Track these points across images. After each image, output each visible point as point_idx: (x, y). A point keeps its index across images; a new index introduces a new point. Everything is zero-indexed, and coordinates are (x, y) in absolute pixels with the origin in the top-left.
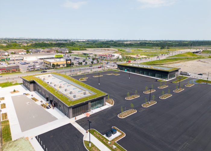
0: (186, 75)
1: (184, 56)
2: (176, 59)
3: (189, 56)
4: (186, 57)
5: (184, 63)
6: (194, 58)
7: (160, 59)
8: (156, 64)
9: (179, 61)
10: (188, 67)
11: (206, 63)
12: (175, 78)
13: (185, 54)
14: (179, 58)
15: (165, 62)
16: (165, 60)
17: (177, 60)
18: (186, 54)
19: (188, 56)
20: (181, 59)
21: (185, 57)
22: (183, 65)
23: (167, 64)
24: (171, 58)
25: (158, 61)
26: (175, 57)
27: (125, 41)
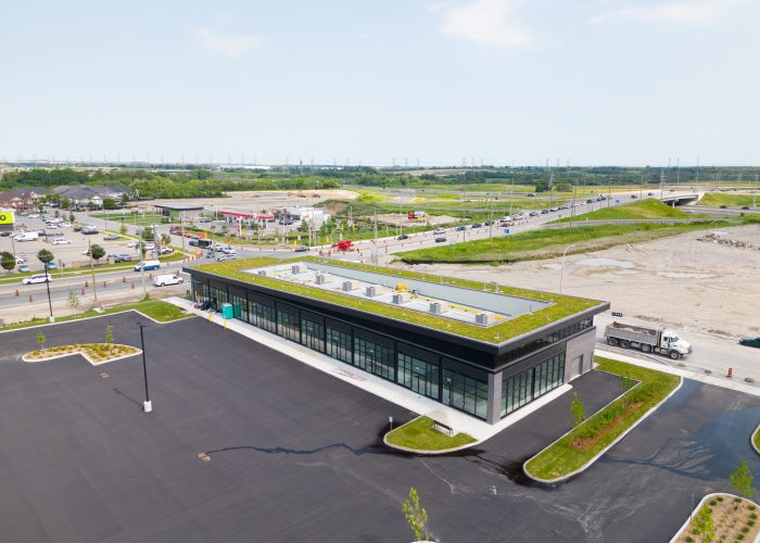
0: (652, 350)
1: (627, 215)
2: (591, 232)
3: (651, 216)
4: (640, 221)
5: (633, 253)
6: (676, 224)
7: (511, 233)
8: (479, 257)
9: (606, 240)
10: (654, 273)
11: (747, 251)
12: (566, 388)
13: (632, 208)
14: (605, 227)
15: (533, 249)
16: (536, 234)
17: (594, 236)
18: (637, 208)
19: (649, 216)
20: (616, 231)
21: (632, 221)
22: (630, 265)
23: (540, 258)
24: (565, 226)
25: (495, 239)
26: (588, 223)
27: (412, 169)
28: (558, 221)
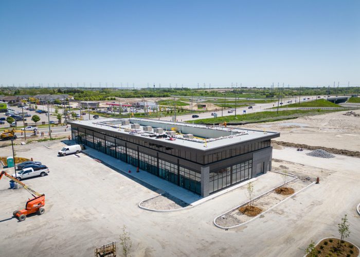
4: (315, 108)
21: (311, 108)
24: (276, 110)
25: (238, 115)
26: (288, 109)
27: (207, 89)
28: (273, 108)
